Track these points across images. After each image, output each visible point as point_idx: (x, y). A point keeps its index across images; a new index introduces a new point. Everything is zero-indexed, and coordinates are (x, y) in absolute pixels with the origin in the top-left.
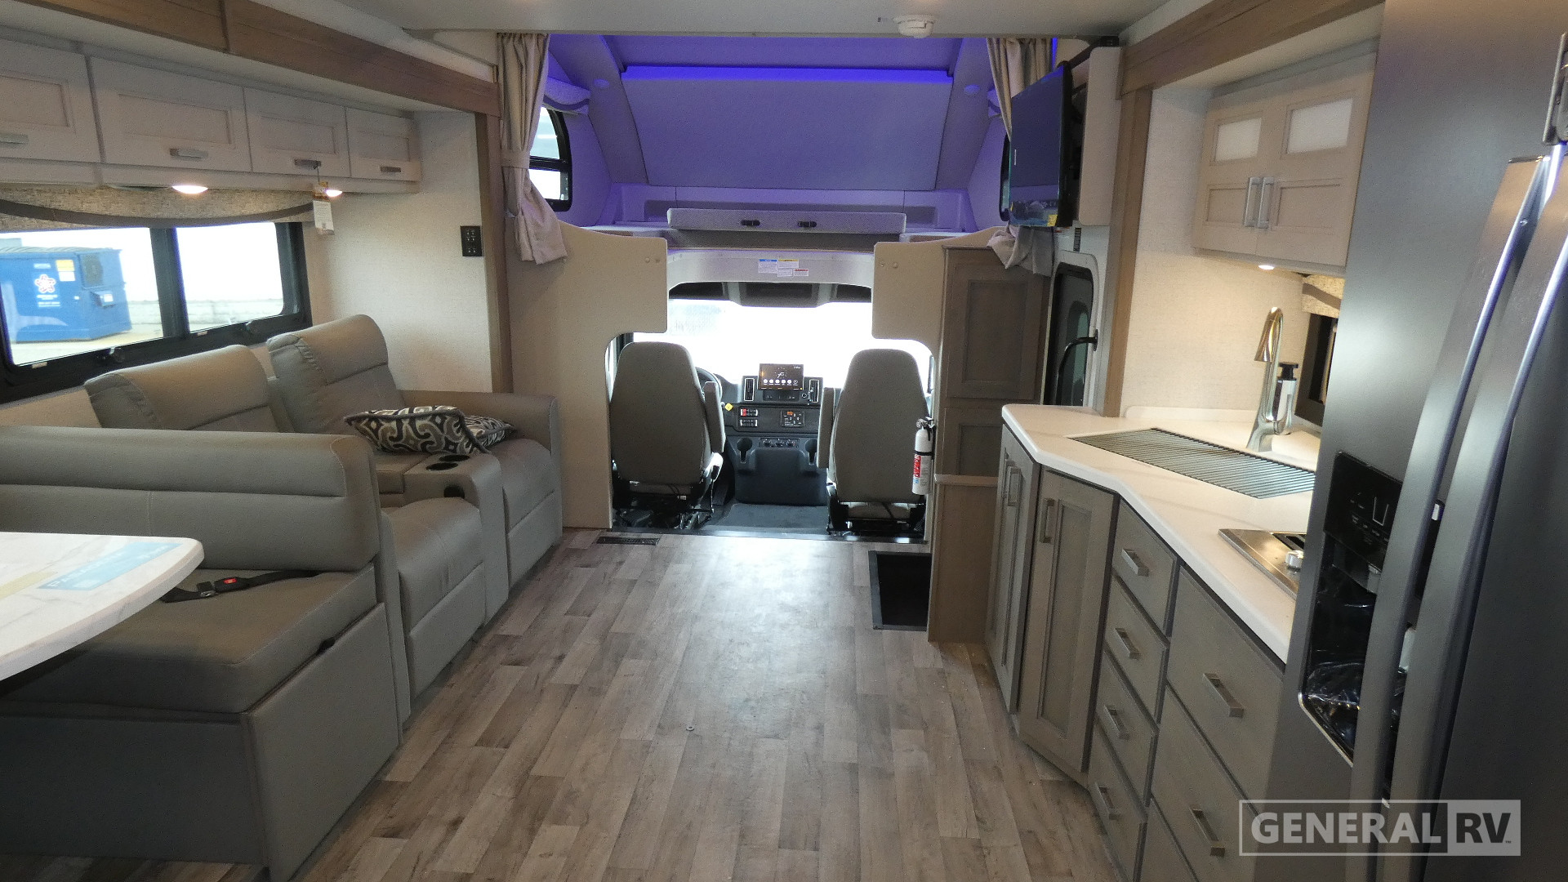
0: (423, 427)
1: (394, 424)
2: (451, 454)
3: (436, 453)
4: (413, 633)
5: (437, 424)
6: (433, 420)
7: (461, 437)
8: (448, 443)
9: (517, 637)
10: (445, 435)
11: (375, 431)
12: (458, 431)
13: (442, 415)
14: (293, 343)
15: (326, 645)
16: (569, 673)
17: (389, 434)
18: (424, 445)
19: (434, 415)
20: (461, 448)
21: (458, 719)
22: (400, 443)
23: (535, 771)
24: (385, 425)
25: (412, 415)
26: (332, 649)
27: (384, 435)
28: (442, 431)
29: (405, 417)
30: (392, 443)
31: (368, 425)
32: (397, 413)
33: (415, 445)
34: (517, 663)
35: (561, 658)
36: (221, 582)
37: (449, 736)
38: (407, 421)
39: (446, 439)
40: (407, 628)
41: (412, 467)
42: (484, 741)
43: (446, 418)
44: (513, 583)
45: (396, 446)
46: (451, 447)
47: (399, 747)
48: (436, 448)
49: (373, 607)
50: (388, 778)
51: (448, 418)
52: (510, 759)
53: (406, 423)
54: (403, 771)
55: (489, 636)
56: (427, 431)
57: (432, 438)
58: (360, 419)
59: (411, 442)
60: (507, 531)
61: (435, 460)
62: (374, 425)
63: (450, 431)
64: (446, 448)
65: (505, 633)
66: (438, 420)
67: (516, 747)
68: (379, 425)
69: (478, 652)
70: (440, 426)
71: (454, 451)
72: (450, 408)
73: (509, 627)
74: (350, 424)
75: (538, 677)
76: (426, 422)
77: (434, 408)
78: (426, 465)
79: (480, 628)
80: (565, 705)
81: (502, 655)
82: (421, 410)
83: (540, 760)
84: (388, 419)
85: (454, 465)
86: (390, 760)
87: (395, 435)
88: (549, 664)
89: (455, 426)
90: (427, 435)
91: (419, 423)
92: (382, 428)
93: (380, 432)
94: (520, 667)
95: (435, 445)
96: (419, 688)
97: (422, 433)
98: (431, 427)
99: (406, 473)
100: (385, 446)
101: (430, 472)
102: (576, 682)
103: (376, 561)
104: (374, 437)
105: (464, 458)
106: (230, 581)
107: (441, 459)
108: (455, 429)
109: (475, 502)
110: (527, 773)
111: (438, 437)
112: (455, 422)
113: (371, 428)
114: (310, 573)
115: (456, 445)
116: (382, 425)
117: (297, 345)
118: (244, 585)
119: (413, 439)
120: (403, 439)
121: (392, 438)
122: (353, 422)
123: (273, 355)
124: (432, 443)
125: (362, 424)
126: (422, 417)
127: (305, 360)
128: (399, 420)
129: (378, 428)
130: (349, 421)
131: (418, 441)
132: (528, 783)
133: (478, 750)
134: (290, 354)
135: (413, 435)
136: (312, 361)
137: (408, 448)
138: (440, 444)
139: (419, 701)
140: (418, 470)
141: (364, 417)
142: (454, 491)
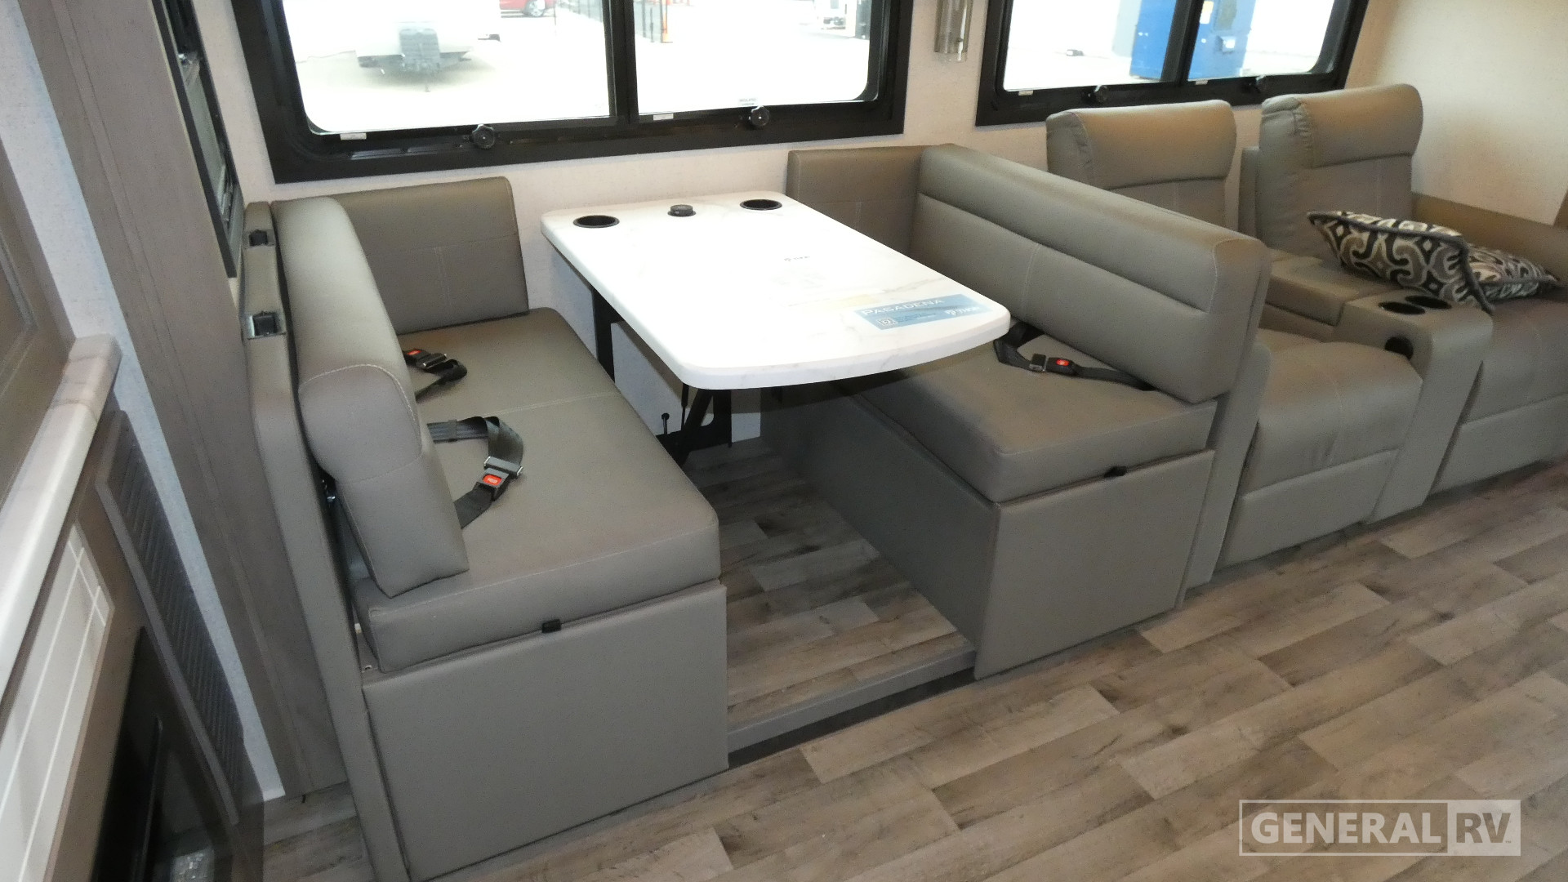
0: (1401, 250)
1: (1365, 236)
2: (1429, 295)
3: (1409, 288)
4: (1249, 497)
5: (1423, 250)
6: (1419, 244)
7: (1453, 276)
8: (1431, 278)
9: (1403, 558)
10: (1429, 267)
11: (1339, 239)
12: (1451, 267)
13: (1436, 240)
14: (1290, 109)
15: (1115, 472)
16: (1442, 643)
17: (1354, 247)
18: (1394, 273)
19: (1424, 237)
20: (1448, 291)
21: (1261, 616)
22: (1365, 261)
23: (1307, 737)
24: (1355, 234)
25: (1395, 229)
26: (1119, 480)
27: (1347, 248)
28: (1427, 261)
29: (1383, 231)
30: (1354, 259)
31: (1333, 229)
32: (1375, 223)
33: (1383, 271)
34: (1380, 591)
35: (1445, 617)
36: (1055, 360)
37: (1237, 629)
38: (1385, 236)
39: (1429, 274)
40: (1242, 488)
41: (1359, 297)
42: (1272, 661)
43: (1439, 245)
44: (1436, 490)
45: (1358, 264)
46: (1433, 286)
47: (1174, 610)
48: (1411, 281)
49: (1201, 451)
50: (1146, 635)
51: (1443, 246)
52: (1288, 701)
53: (1381, 238)
54: (1166, 636)
55: (1364, 540)
56: (1406, 256)
57: (1409, 267)
58: (1325, 219)
59: (1380, 265)
60: (1462, 419)
61: (1399, 297)
62: (1340, 230)
63: (1439, 263)
64: (1426, 285)
65: (1391, 545)
66: (1427, 245)
67: (1305, 692)
68: (1347, 232)
69: (1338, 552)
70: (1427, 255)
71: (1436, 292)
72: (1452, 233)
73: (1401, 541)
74: (1313, 222)
75: (1394, 625)
76: (1410, 243)
77: (1430, 227)
78: (1383, 301)
79: (1359, 523)
80: (1406, 681)
81: (1368, 570)
82: (1408, 226)
83: (1322, 729)
84: (1361, 228)
85: (1419, 312)
86: (1161, 616)
87: (1362, 251)
88: (1421, 615)
89: (1450, 259)
90: (1404, 262)
91: (1399, 243)
92: (1349, 237)
93: (1344, 241)
94: (1379, 597)
95: (1410, 277)
96: (1234, 556)
97: (1397, 257)
98: (1413, 252)
99: (1350, 303)
100: (1346, 261)
101: (1382, 311)
102: (1444, 661)
103: (1222, 399)
104: (1335, 245)
105: (1442, 305)
106: (1062, 363)
107: (1408, 299)
108: (1447, 264)
109: (1422, 369)
110: (1296, 731)
111: (1418, 268)
112: (1450, 254)
113: (1335, 234)
114: (1144, 386)
115: (1441, 285)
116: (1350, 233)
117: (1295, 111)
118: (1074, 371)
119: (1383, 262)
120: (1369, 259)
121: (1356, 253)
122: (1316, 222)
123: (1264, 120)
124: (1408, 273)
125: (1326, 227)
126: (1407, 235)
127: (1296, 132)
128: (1374, 232)
129: (1344, 235)
130: (1312, 219)
131: (1388, 266)
132: (1286, 746)
133: (1261, 666)
134: (1284, 121)
135: (1384, 254)
136: (1305, 134)
137: (1373, 272)
138: (1418, 276)
139: (1227, 571)
140: (1367, 302)
141: (1332, 218)
142: (1400, 345)
